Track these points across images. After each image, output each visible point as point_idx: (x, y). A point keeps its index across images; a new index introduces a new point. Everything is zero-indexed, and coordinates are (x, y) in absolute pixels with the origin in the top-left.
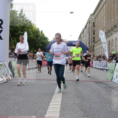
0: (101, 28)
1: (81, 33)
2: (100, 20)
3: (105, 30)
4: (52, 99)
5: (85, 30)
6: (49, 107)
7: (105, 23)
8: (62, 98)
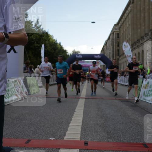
0: (126, 40)
1: (104, 45)
2: (125, 30)
3: (130, 42)
4: (72, 119)
5: (108, 42)
6: (69, 128)
7: (130, 34)
8: (83, 117)
